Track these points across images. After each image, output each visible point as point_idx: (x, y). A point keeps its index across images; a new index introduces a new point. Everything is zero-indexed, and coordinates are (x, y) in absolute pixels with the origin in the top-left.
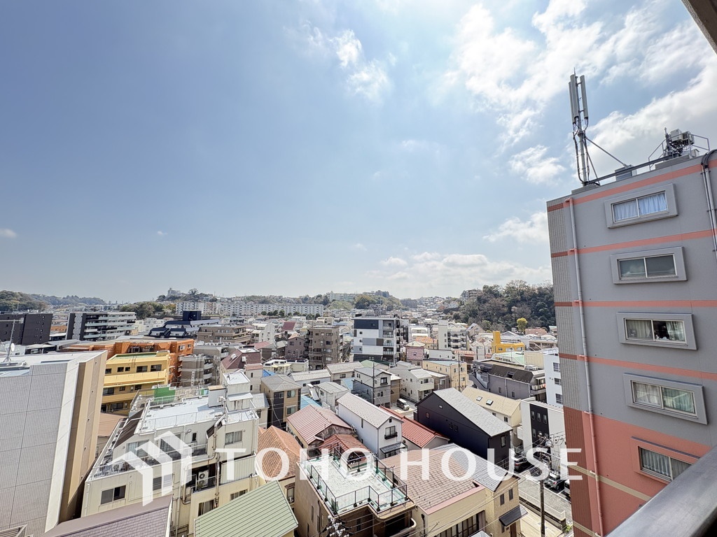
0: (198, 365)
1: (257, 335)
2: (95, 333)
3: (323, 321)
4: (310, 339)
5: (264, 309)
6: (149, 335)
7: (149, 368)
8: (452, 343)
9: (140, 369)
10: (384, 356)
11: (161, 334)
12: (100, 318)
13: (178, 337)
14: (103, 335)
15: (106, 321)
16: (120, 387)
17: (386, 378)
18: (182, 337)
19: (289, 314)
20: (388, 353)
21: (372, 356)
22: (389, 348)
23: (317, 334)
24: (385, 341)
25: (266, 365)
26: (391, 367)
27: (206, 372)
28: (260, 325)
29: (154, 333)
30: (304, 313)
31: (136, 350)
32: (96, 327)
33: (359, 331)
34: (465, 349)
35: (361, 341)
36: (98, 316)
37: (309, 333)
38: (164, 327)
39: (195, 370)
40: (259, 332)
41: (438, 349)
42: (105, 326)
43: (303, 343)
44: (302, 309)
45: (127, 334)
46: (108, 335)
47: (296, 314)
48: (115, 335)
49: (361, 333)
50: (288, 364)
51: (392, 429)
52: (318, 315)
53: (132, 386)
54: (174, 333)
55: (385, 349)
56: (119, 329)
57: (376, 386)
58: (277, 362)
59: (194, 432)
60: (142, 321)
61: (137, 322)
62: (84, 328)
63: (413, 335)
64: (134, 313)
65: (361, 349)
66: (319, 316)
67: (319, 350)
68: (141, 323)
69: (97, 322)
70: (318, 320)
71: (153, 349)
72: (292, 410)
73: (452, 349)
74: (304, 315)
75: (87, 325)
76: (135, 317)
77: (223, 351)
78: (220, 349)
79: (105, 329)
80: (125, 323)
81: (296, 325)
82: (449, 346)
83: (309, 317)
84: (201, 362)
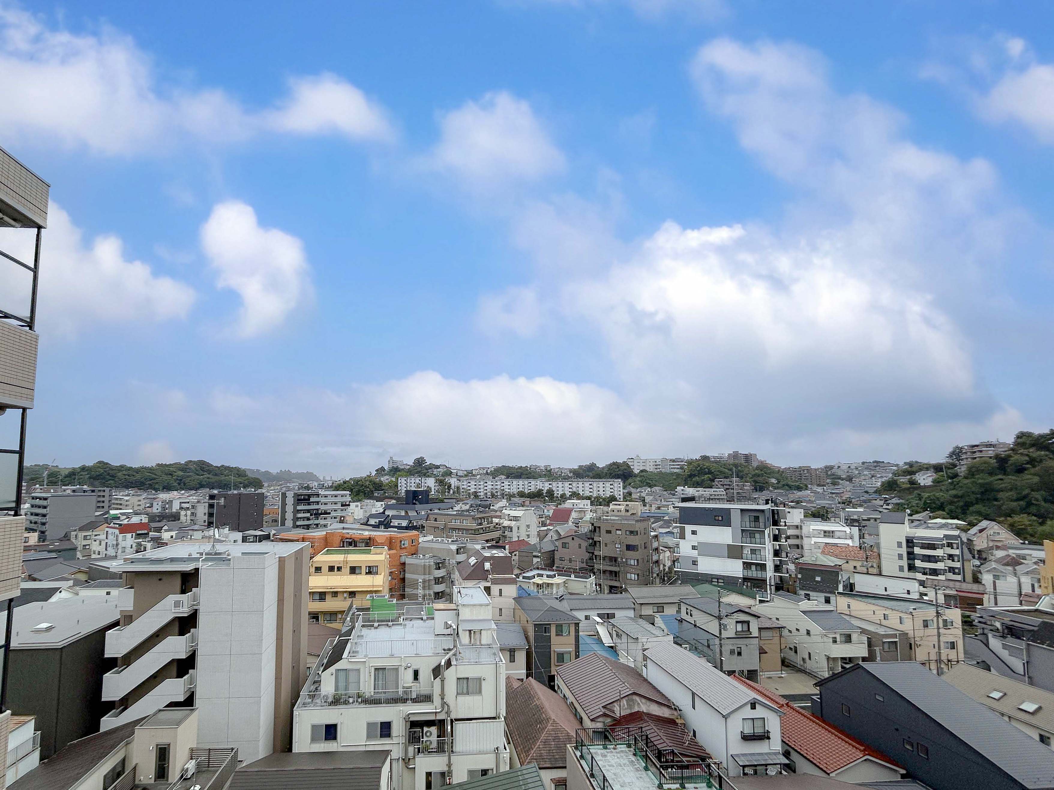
0: (426, 570)
1: (511, 528)
2: (308, 519)
3: (622, 508)
4: (596, 539)
5: (521, 487)
6: (366, 524)
7: (364, 570)
8: (918, 563)
9: (353, 570)
10: (745, 579)
11: (381, 523)
12: (312, 500)
13: (400, 528)
14: (316, 522)
15: (318, 503)
16: (333, 592)
17: (748, 623)
18: (407, 528)
19: (563, 496)
20: (754, 573)
21: (718, 578)
22: (757, 565)
23: (609, 532)
24: (746, 552)
25: (524, 578)
26: (761, 601)
27: (438, 581)
28: (513, 513)
29: (372, 522)
30: (587, 494)
31: (350, 544)
32: (308, 511)
33: (689, 528)
34: (959, 577)
35: (694, 548)
36: (309, 496)
37: (595, 529)
38: (384, 513)
39: (423, 577)
40: (513, 524)
41: (880, 574)
42: (318, 510)
43: (584, 544)
44: (584, 487)
45: (341, 522)
46: (322, 522)
47: (575, 495)
48: (328, 522)
49: (694, 533)
50: (558, 580)
51: (758, 724)
52: (613, 499)
53: (346, 592)
54: (395, 523)
55: (747, 566)
56: (333, 514)
57: (725, 634)
58: (540, 575)
59: (416, 667)
60: (358, 503)
61: (353, 505)
62: (296, 511)
63: (814, 540)
64: (348, 492)
65: (695, 563)
66: (615, 500)
67: (614, 560)
68: (357, 506)
69: (309, 504)
70: (612, 506)
71: (369, 542)
72: (566, 657)
73: (920, 576)
74: (589, 498)
75: (299, 508)
76: (348, 499)
77: (458, 552)
78: (454, 547)
79: (317, 514)
80: (339, 506)
81: (574, 515)
82: (912, 568)
83: (597, 501)
84: (430, 566)
